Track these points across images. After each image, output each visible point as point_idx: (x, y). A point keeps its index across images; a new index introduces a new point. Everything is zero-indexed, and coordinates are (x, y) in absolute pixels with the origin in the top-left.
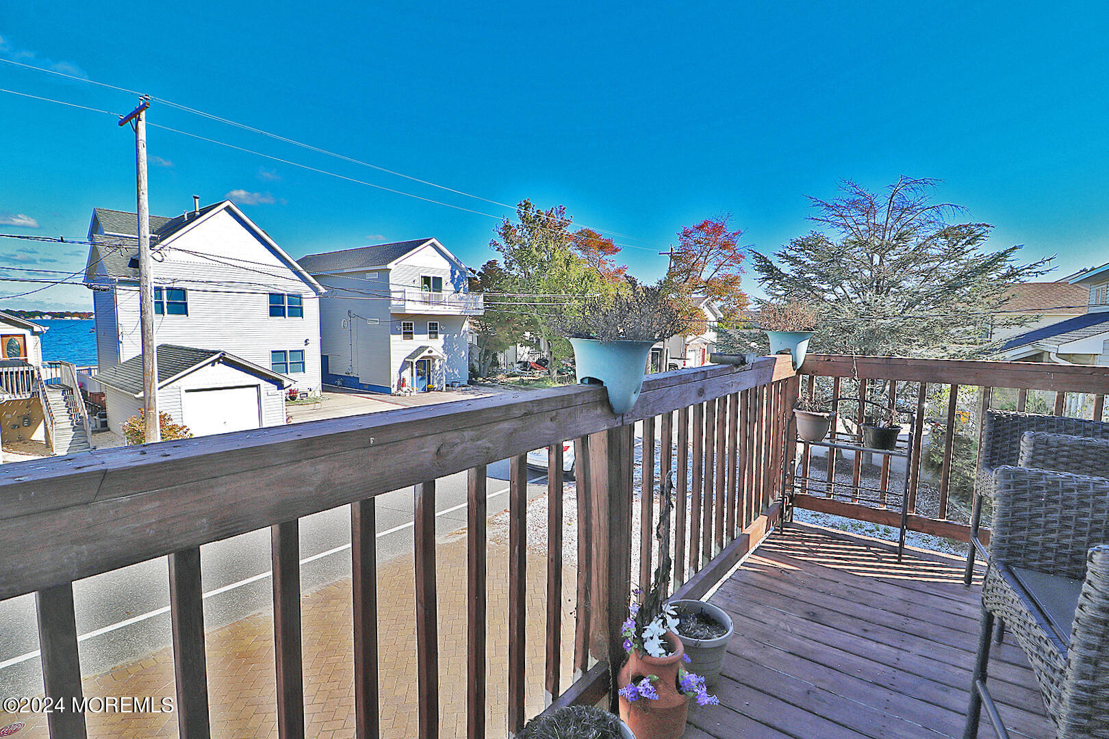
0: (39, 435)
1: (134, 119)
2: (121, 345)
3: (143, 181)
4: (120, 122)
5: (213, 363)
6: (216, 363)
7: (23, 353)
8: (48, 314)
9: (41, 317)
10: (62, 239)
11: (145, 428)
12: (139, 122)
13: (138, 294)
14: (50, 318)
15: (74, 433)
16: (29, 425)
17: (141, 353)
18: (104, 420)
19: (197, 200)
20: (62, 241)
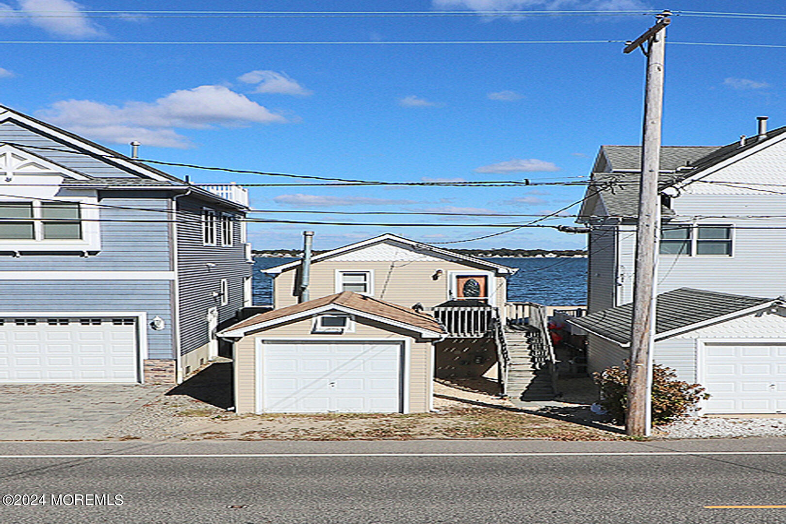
0: (492, 374)
1: (647, 41)
2: (619, 288)
3: (654, 110)
4: (626, 49)
5: (759, 314)
6: (765, 313)
7: (482, 294)
8: (552, 252)
9: (543, 256)
10: (527, 181)
11: (629, 382)
12: (654, 44)
13: (635, 236)
14: (554, 256)
15: (534, 376)
16: (481, 363)
17: (631, 301)
18: (583, 365)
19: (763, 121)
20: (527, 183)
